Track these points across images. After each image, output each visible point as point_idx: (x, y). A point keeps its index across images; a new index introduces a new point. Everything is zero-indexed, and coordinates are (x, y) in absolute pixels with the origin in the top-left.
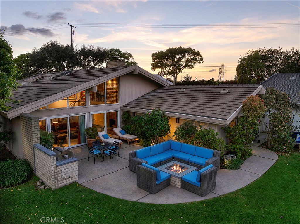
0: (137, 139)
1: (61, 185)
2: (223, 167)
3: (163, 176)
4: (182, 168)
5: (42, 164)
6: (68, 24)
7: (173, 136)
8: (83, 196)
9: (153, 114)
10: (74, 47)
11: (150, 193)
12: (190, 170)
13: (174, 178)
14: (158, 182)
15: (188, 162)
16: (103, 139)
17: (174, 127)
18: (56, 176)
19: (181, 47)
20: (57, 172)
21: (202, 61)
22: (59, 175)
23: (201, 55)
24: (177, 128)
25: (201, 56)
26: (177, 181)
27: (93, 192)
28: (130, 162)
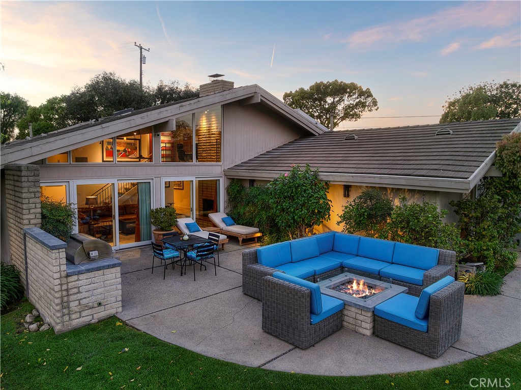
0: (259, 235)
1: (78, 321)
3: (328, 303)
4: (370, 287)
5: (38, 271)
6: (135, 43)
7: (338, 223)
8: (126, 349)
9: (294, 176)
10: (144, 84)
11: (296, 347)
12: (390, 292)
13: (353, 309)
14: (315, 320)
15: (380, 276)
17: (338, 206)
18: (65, 299)
20: (67, 290)
21: (376, 108)
22: (72, 298)
23: (374, 96)
24: (346, 208)
25: (374, 99)
27: (153, 342)
28: (244, 274)
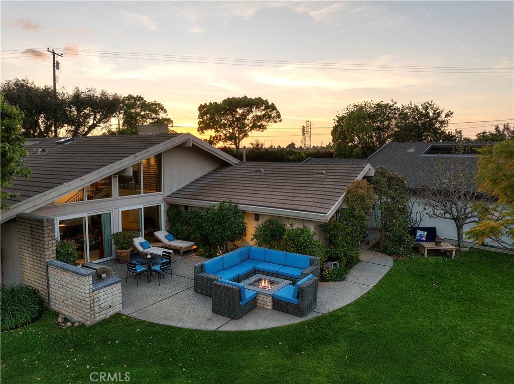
0: (195, 247)
1: (99, 318)
2: (323, 278)
3: (249, 294)
4: (272, 283)
5: (65, 289)
7: (252, 240)
8: (138, 330)
11: (232, 319)
12: (282, 285)
13: (262, 296)
14: (242, 303)
15: (277, 275)
16: (141, 249)
18: (92, 305)
19: (245, 97)
20: (93, 300)
21: (279, 119)
22: (96, 304)
23: (278, 109)
24: (257, 228)
25: (278, 112)
26: (267, 300)
28: (195, 280)
